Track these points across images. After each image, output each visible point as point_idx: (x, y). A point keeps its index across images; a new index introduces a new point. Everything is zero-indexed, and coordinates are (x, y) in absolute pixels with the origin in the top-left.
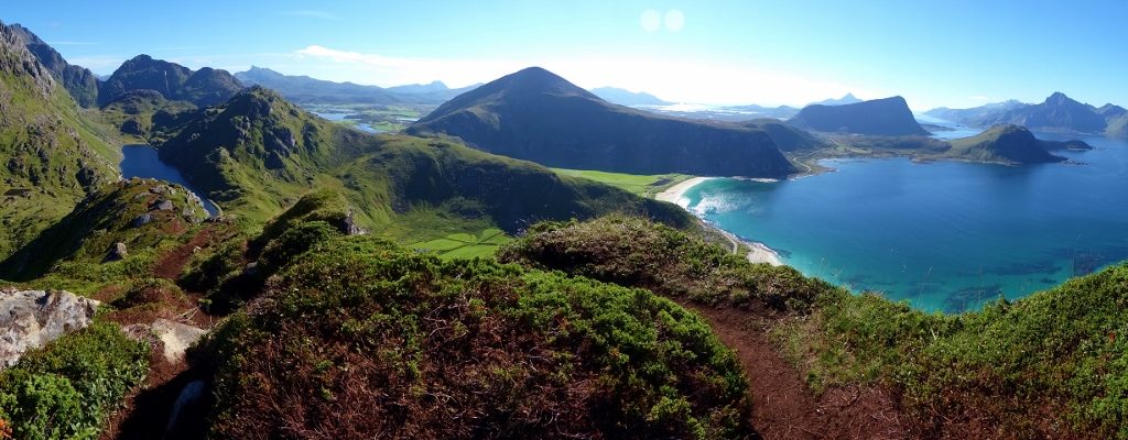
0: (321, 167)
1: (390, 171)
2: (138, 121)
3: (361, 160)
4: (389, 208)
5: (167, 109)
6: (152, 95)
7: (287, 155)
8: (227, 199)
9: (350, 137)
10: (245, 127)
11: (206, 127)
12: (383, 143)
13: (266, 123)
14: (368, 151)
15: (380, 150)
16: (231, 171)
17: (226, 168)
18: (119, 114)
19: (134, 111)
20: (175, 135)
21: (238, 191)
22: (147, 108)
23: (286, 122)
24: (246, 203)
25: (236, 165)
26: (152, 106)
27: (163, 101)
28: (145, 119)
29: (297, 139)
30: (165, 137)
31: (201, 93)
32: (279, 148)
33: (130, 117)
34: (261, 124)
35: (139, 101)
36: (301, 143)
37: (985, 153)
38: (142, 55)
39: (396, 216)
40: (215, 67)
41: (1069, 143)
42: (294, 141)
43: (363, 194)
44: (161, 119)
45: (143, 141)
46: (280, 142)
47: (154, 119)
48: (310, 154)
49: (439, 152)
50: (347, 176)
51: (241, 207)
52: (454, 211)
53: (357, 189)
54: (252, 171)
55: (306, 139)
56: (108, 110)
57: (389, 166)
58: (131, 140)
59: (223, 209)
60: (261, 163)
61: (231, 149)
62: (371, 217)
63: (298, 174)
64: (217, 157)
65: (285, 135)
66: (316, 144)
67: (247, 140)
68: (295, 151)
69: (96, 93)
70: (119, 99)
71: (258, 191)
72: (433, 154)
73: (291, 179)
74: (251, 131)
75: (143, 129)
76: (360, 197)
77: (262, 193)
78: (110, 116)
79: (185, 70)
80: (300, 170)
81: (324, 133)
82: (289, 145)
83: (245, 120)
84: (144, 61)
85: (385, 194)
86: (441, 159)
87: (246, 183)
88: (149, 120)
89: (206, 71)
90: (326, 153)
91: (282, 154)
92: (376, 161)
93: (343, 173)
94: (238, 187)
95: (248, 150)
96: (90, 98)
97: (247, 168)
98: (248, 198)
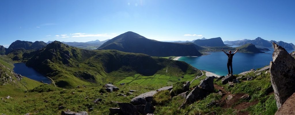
0: (80, 61)
1: (101, 60)
2: (18, 56)
3: (91, 58)
4: (104, 71)
5: (26, 52)
6: (22, 49)
7: (69, 59)
8: (54, 75)
9: (86, 52)
10: (54, 52)
11: (40, 54)
12: (96, 52)
13: (60, 50)
14: (93, 55)
15: (96, 54)
16: (53, 66)
17: (51, 65)
18: (12, 55)
19: (17, 54)
20: (30, 58)
21: (57, 72)
22: (20, 53)
23: (66, 49)
24: (62, 76)
25: (54, 64)
26: (22, 52)
27: (25, 51)
28: (21, 55)
29: (71, 54)
30: (27, 60)
31: (36, 48)
32: (67, 57)
33: (15, 55)
34: (59, 50)
35: (18, 51)
36: (72, 55)
37: (244, 50)
38: (17, 40)
39: (107, 74)
40: (39, 41)
41: (264, 49)
42: (70, 54)
43: (97, 68)
44: (25, 55)
45: (20, 62)
46: (66, 55)
47: (23, 55)
48: (75, 58)
49: (114, 53)
50: (89, 63)
51: (60, 77)
52: (124, 70)
53: (94, 66)
54: (59, 65)
55: (73, 53)
56: (9, 55)
57: (100, 58)
58: (16, 62)
59: (53, 79)
60: (61, 62)
61: (51, 59)
62: (102, 75)
63: (73, 64)
64: (47, 62)
65: (67, 52)
66: (77, 55)
67: (55, 56)
68: (71, 58)
69: (5, 51)
70: (12, 52)
71: (64, 71)
72: (113, 54)
73: (72, 66)
74: (56, 52)
75: (20, 58)
76: (96, 69)
77: (66, 71)
78: (9, 56)
79: (31, 42)
80: (74, 63)
81: (78, 51)
82: (69, 55)
83: (53, 50)
84: (18, 42)
85: (102, 67)
86: (115, 55)
87: (59, 69)
88: (22, 56)
89: (37, 42)
90: (80, 57)
91: (67, 59)
92: (96, 58)
93: (87, 62)
94: (57, 71)
95: (56, 59)
96: (3, 53)
97: (57, 64)
98: (62, 74)
